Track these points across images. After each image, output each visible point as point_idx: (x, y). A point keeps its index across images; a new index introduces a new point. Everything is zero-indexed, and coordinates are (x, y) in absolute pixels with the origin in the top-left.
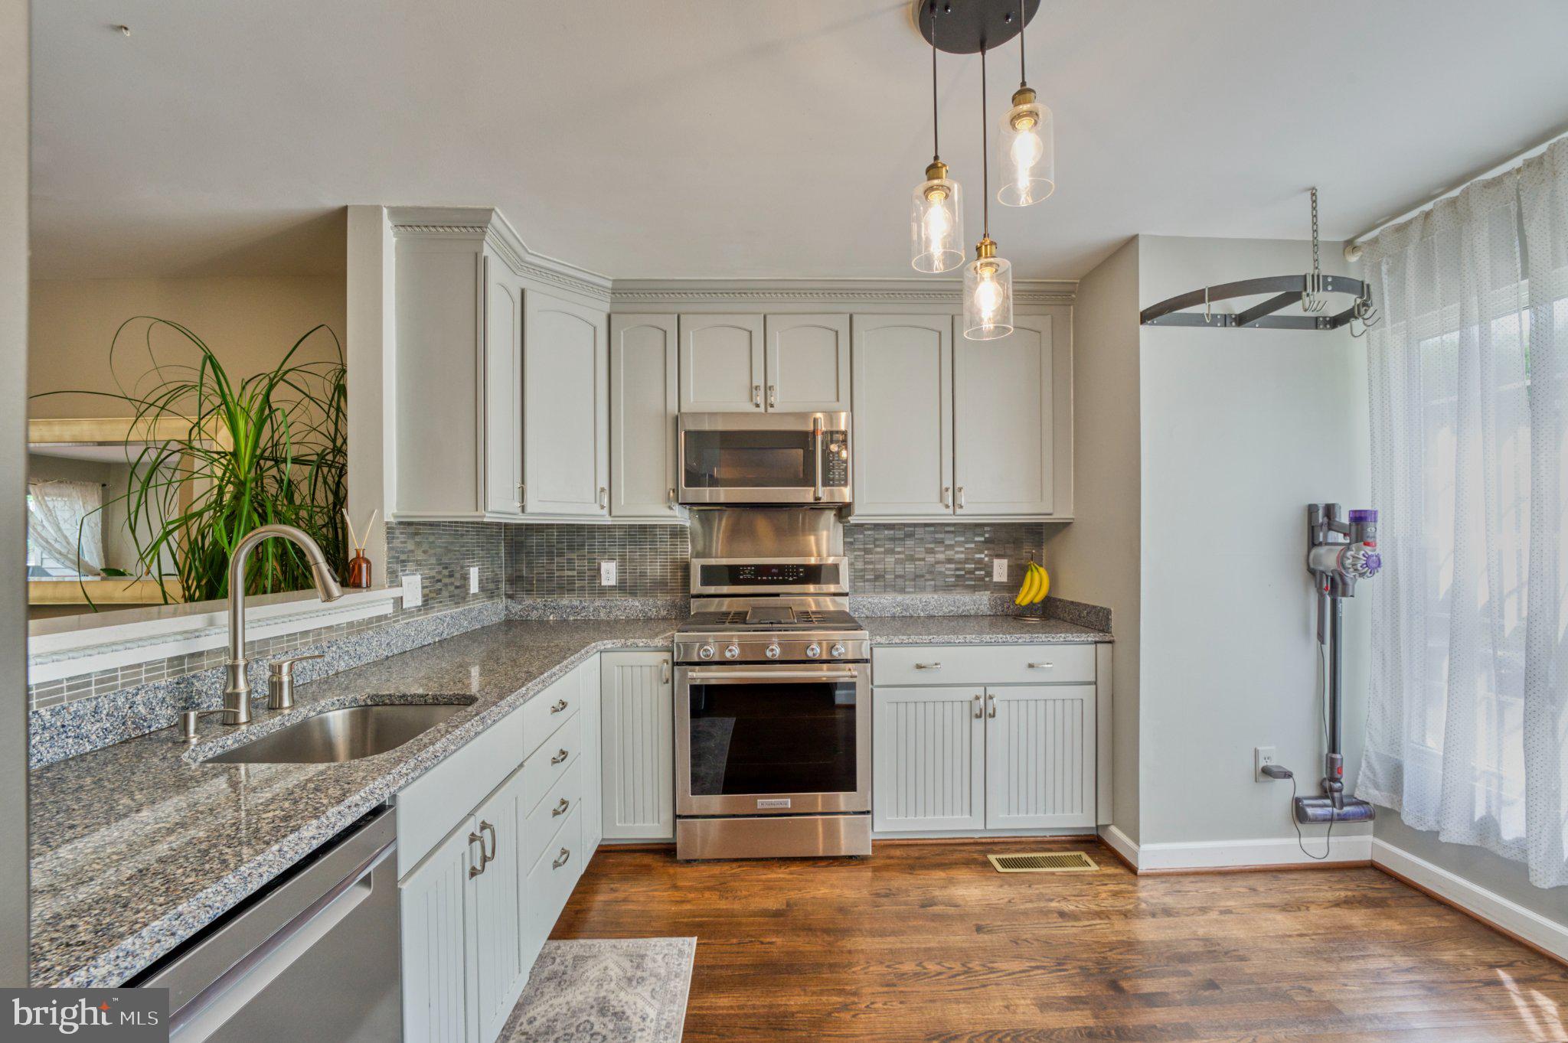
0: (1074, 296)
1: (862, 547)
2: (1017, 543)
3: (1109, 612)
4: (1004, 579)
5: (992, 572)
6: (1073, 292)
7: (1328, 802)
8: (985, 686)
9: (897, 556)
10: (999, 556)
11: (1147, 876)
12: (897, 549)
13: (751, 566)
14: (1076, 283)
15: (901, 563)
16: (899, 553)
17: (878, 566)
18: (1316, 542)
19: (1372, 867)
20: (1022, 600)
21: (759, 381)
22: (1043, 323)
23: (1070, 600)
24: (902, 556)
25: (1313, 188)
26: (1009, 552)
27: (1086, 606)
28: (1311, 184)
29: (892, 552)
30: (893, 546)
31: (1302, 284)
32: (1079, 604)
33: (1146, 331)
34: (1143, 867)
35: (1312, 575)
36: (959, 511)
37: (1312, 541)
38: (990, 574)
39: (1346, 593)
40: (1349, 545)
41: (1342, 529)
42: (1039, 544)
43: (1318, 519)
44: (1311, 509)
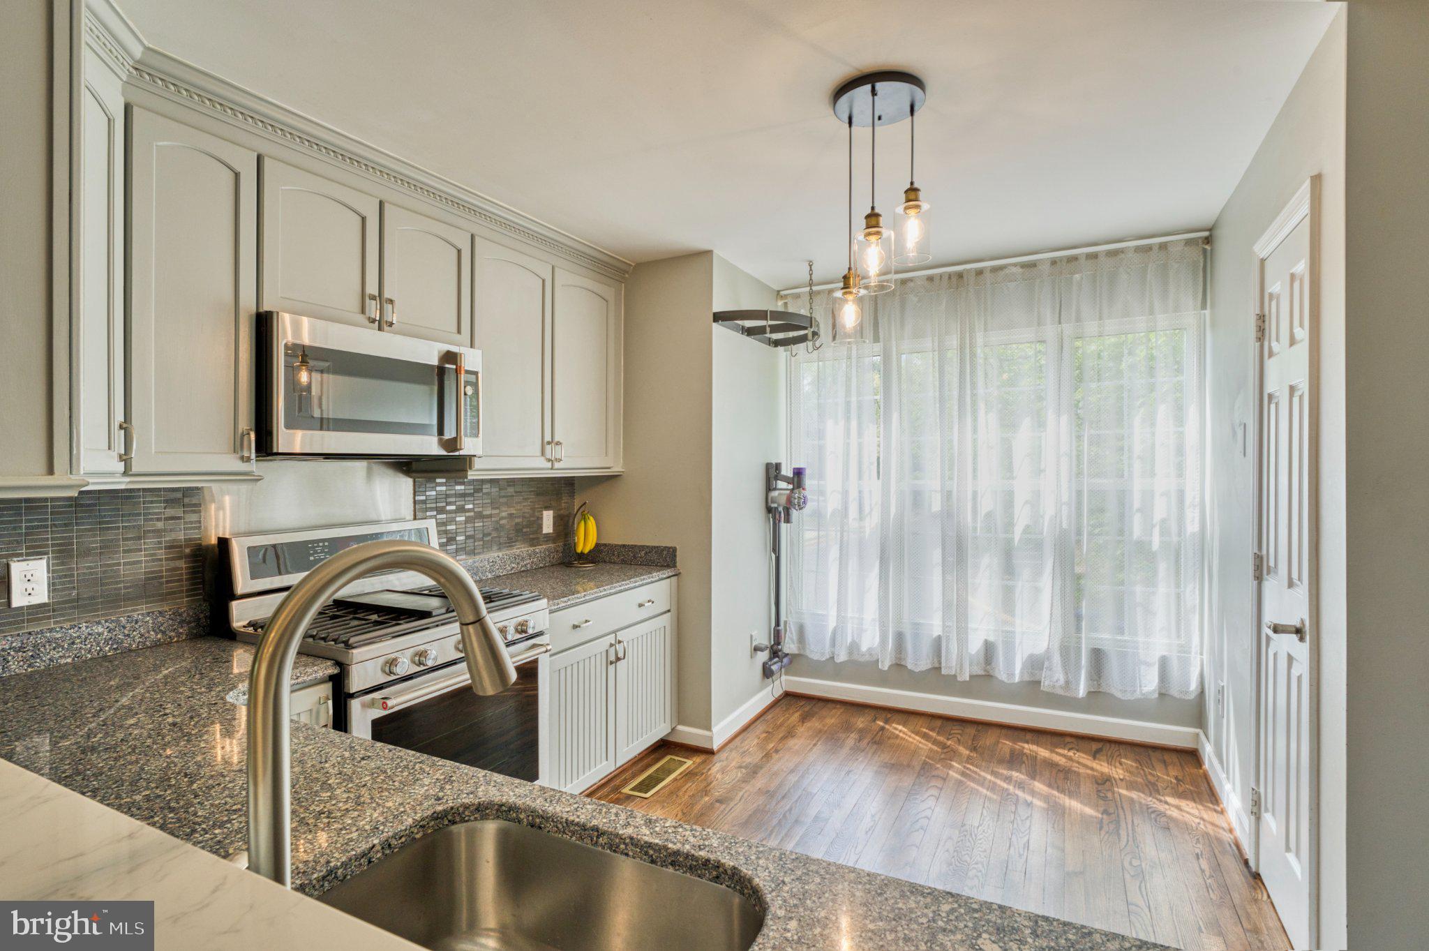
0: (627, 276)
1: (434, 505)
2: (558, 494)
3: (674, 550)
4: (551, 530)
5: (542, 524)
6: (627, 272)
7: (776, 659)
8: (615, 632)
9: (467, 514)
10: (547, 508)
11: (719, 750)
12: (467, 507)
13: (323, 540)
14: (631, 265)
15: (471, 522)
16: (469, 510)
17: (449, 528)
18: (771, 488)
19: (788, 695)
20: (584, 548)
21: (372, 289)
22: (609, 292)
23: (620, 543)
24: (472, 514)
25: (811, 262)
26: (553, 503)
27: (642, 547)
28: (811, 259)
29: (461, 510)
30: (463, 503)
31: (809, 323)
32: (633, 547)
33: (718, 329)
34: (715, 747)
35: (769, 510)
36: (557, 465)
37: (769, 488)
38: (540, 527)
39: (788, 520)
40: (792, 490)
41: (786, 479)
42: (572, 495)
43: (773, 473)
44: (768, 466)
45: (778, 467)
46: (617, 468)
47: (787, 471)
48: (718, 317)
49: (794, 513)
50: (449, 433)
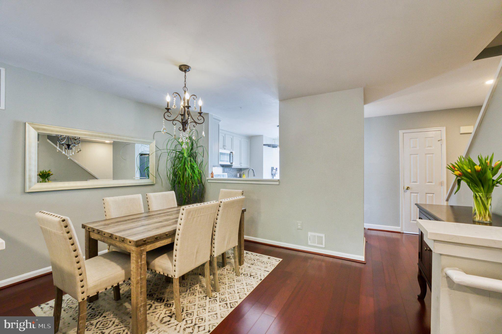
1: (226, 171)
4: (239, 176)
6: (250, 137)
10: (238, 173)
21: (224, 145)
33: (264, 147)
35: (272, 175)
36: (241, 166)
37: (272, 171)
38: (237, 176)
39: (275, 176)
40: (276, 171)
41: (275, 170)
42: (241, 171)
43: (273, 169)
44: (272, 167)
45: (273, 168)
46: (249, 167)
47: (275, 168)
48: (264, 145)
49: (276, 175)
50: (231, 162)
